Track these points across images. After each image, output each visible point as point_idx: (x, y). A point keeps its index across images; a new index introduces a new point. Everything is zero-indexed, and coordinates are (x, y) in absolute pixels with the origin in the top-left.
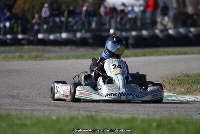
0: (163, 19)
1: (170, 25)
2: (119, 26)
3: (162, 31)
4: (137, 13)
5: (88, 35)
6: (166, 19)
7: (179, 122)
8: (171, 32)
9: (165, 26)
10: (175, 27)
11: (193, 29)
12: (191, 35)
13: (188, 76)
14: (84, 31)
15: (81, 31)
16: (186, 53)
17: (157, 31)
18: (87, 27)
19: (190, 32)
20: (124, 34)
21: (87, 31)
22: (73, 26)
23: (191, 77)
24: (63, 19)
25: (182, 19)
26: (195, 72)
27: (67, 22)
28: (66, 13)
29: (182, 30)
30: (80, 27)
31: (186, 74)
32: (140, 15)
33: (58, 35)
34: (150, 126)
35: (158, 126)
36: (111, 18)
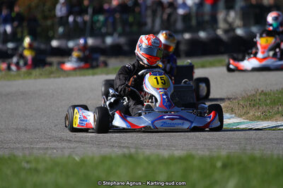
0: (227, 14)
1: (238, 22)
3: (226, 31)
4: (190, 8)
5: (122, 40)
6: (232, 14)
7: (253, 159)
8: (239, 32)
9: (230, 24)
10: (245, 25)
13: (265, 94)
14: (116, 35)
17: (220, 32)
18: (119, 29)
21: (120, 35)
22: (100, 29)
23: (270, 94)
24: (87, 18)
26: (275, 88)
27: (93, 22)
28: (90, 11)
29: (255, 30)
30: (110, 30)
31: (263, 91)
34: (213, 166)
35: (225, 166)
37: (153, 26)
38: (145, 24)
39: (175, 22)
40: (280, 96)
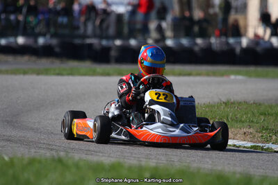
1: (169, 33)
2: (98, 32)
3: (157, 41)
5: (54, 42)
8: (169, 43)
10: (176, 37)
11: (199, 41)
12: (196, 49)
14: (48, 36)
15: (44, 35)
16: (189, 74)
18: (52, 30)
19: (196, 44)
20: (104, 43)
21: (53, 36)
22: (33, 28)
25: (185, 26)
28: (24, 10)
29: (185, 42)
32: (126, 18)
33: (12, 40)
36: (87, 20)
37: (85, 31)
38: (78, 28)
39: (108, 28)
40: (207, 109)
